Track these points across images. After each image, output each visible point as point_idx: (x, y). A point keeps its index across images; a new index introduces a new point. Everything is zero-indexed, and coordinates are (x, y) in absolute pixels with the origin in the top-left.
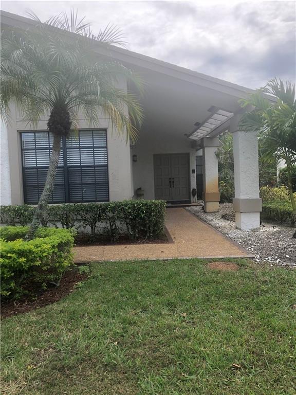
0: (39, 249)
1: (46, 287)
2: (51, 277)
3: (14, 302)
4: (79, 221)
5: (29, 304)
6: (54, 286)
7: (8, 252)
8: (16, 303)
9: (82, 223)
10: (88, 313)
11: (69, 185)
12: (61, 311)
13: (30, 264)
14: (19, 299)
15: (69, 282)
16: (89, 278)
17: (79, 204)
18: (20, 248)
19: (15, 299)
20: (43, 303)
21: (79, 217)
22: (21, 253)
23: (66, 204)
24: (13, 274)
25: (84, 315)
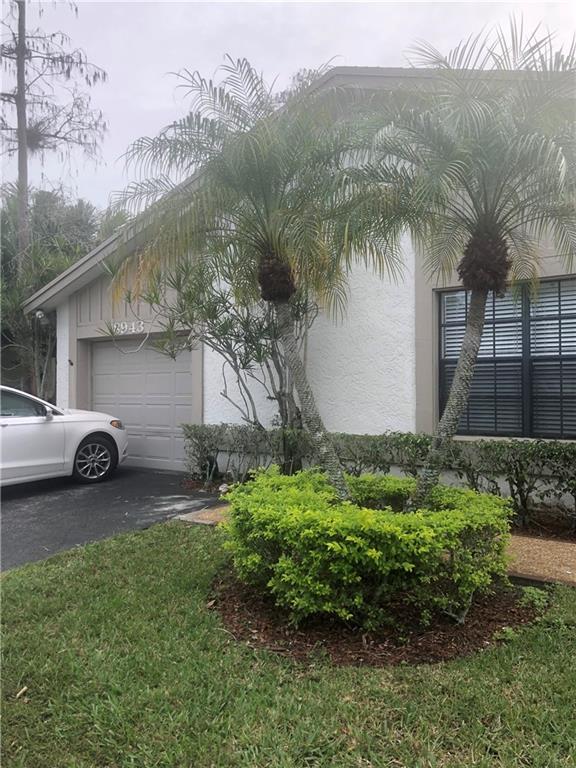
0: (412, 536)
1: (429, 620)
2: (443, 600)
3: (363, 637)
4: (546, 479)
5: (389, 649)
6: (454, 621)
7: (351, 532)
8: (367, 638)
9: (551, 486)
10: (503, 715)
11: (532, 398)
12: (444, 690)
13: (394, 565)
14: (372, 631)
15: (490, 621)
16: (536, 624)
17: (547, 441)
18: (375, 528)
19: (365, 631)
20: (417, 655)
21: (547, 471)
22: (376, 539)
23: (520, 440)
24: (359, 579)
25: (493, 717)
